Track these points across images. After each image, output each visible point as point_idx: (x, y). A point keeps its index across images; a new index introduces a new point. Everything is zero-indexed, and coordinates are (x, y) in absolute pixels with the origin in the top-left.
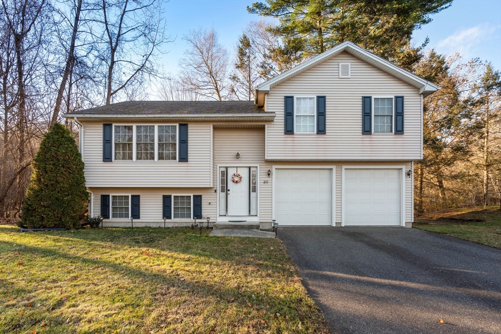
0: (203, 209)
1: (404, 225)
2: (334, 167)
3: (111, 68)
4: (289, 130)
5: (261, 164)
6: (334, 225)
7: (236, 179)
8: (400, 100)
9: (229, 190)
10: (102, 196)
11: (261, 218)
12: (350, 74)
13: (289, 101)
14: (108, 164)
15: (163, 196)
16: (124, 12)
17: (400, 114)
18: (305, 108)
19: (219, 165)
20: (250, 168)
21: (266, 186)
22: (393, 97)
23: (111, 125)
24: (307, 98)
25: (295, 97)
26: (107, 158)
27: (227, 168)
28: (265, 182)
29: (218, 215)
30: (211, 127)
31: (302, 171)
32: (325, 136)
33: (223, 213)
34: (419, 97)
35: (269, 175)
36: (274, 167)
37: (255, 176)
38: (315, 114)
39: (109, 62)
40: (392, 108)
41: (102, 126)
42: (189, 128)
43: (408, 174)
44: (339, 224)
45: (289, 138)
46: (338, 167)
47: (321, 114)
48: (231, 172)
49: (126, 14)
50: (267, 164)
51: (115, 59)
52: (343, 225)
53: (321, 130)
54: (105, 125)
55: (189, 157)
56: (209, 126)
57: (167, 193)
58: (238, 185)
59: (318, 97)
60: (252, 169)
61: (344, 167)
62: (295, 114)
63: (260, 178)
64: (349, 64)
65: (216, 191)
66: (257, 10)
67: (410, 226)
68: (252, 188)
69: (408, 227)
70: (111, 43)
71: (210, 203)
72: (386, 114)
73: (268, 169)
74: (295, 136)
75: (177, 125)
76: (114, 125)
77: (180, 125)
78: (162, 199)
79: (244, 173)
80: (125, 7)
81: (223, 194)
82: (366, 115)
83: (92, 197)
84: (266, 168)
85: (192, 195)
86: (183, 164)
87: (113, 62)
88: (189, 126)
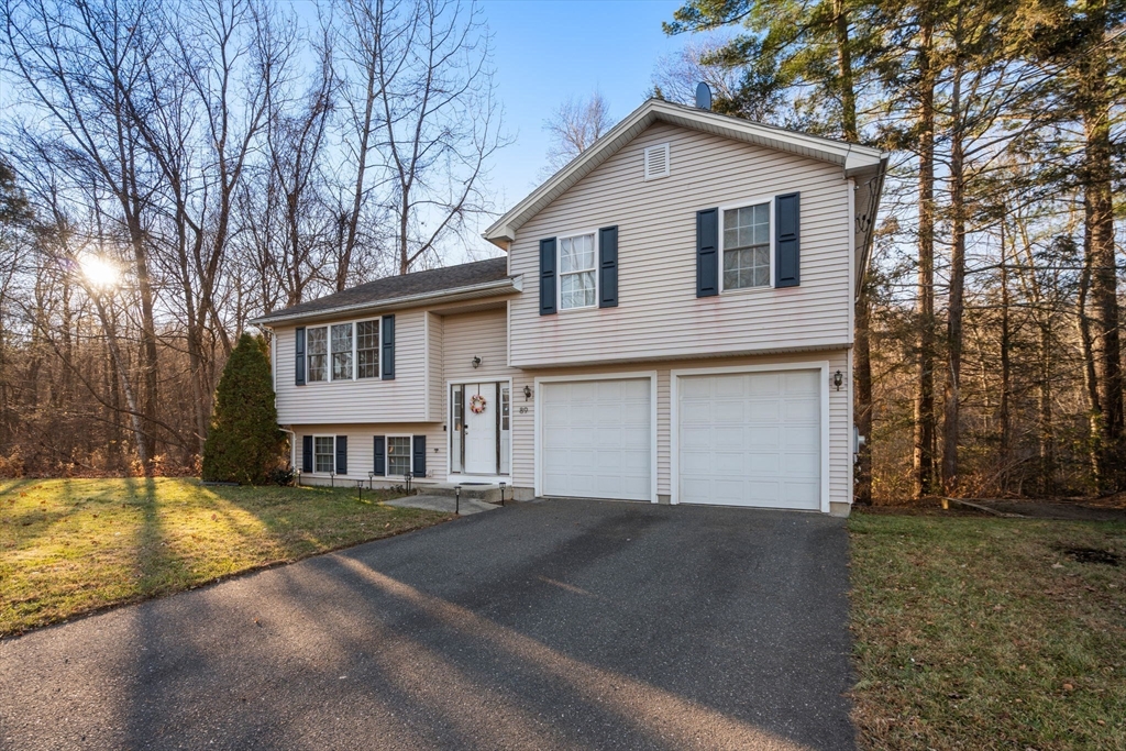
0: (427, 459)
1: (826, 509)
2: (653, 374)
3: (404, 219)
4: (548, 307)
5: (515, 376)
6: (655, 500)
7: (478, 405)
8: (789, 205)
9: (466, 427)
10: (305, 437)
11: (516, 480)
12: (667, 170)
13: (548, 248)
14: (301, 389)
15: (375, 437)
16: (423, 116)
17: (789, 238)
18: (577, 257)
19: (449, 382)
20: (498, 384)
21: (524, 417)
22: (771, 199)
23: (303, 329)
24: (581, 236)
25: (559, 237)
26: (300, 381)
27: (463, 386)
28: (521, 411)
29: (449, 471)
30: (425, 316)
31: (592, 384)
32: (616, 311)
33: (457, 467)
34: (844, 187)
35: (528, 395)
36: (538, 380)
37: (506, 398)
38: (596, 267)
39: (401, 210)
40: (768, 227)
41: (294, 331)
42: (396, 322)
43: (837, 382)
44: (666, 498)
45: (549, 321)
46: (661, 373)
47: (609, 264)
48: (470, 393)
49: (425, 118)
50: (526, 375)
51: (409, 203)
52: (674, 502)
53: (609, 299)
54: (297, 330)
55: (396, 372)
56: (421, 314)
57: (379, 434)
58: (481, 416)
59: (602, 231)
60: (503, 387)
61: (675, 372)
62: (559, 272)
63: (515, 401)
64: (667, 146)
65: (445, 428)
66: (685, 24)
67: (845, 512)
68: (502, 423)
69: (836, 515)
70: (402, 176)
71: (437, 450)
72: (754, 243)
73: (525, 385)
74: (560, 317)
75: (380, 318)
76: (308, 327)
77: (384, 318)
78: (372, 442)
79: (488, 393)
80: (424, 108)
81: (457, 434)
82: (706, 251)
83: (294, 439)
84: (524, 381)
85: (411, 435)
86: (389, 384)
87: (406, 208)
88: (396, 318)
